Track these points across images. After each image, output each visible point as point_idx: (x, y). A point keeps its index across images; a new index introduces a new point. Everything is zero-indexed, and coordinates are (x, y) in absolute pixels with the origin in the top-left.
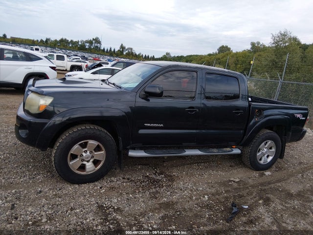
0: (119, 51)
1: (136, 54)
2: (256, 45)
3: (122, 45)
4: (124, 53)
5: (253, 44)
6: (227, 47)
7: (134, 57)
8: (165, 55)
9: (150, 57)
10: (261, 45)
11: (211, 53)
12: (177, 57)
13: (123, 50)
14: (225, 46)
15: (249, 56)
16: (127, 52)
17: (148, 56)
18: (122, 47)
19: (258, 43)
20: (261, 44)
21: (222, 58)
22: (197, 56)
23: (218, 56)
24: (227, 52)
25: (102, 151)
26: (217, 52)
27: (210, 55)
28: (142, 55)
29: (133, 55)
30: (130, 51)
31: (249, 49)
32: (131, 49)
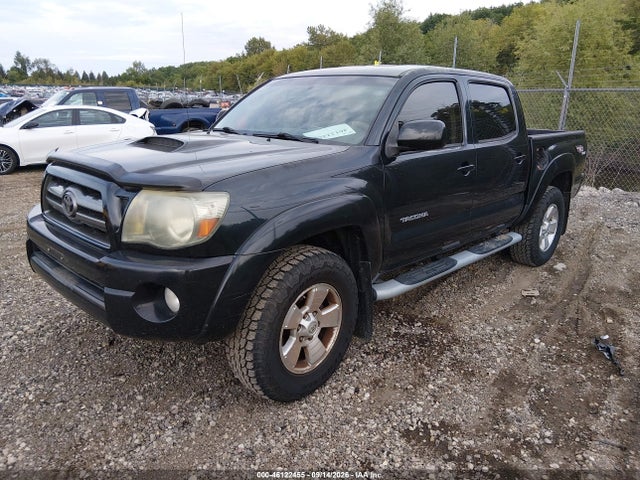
0: (12, 69)
1: (60, 73)
2: (319, 32)
3: (18, 54)
4: (29, 74)
5: (312, 31)
6: (262, 40)
7: (56, 81)
8: (131, 69)
9: (96, 76)
10: (327, 32)
11: (234, 56)
12: (160, 69)
13: (24, 68)
14: (258, 38)
15: (310, 56)
16: (35, 69)
17: (92, 74)
18: (20, 59)
19: (322, 28)
20: (327, 29)
21: (259, 65)
22: (202, 64)
23: (249, 62)
24: (266, 51)
25: (335, 303)
26: (245, 52)
27: (231, 60)
28: (77, 75)
29: (53, 76)
30: (42, 66)
31: (307, 41)
32: (45, 62)
